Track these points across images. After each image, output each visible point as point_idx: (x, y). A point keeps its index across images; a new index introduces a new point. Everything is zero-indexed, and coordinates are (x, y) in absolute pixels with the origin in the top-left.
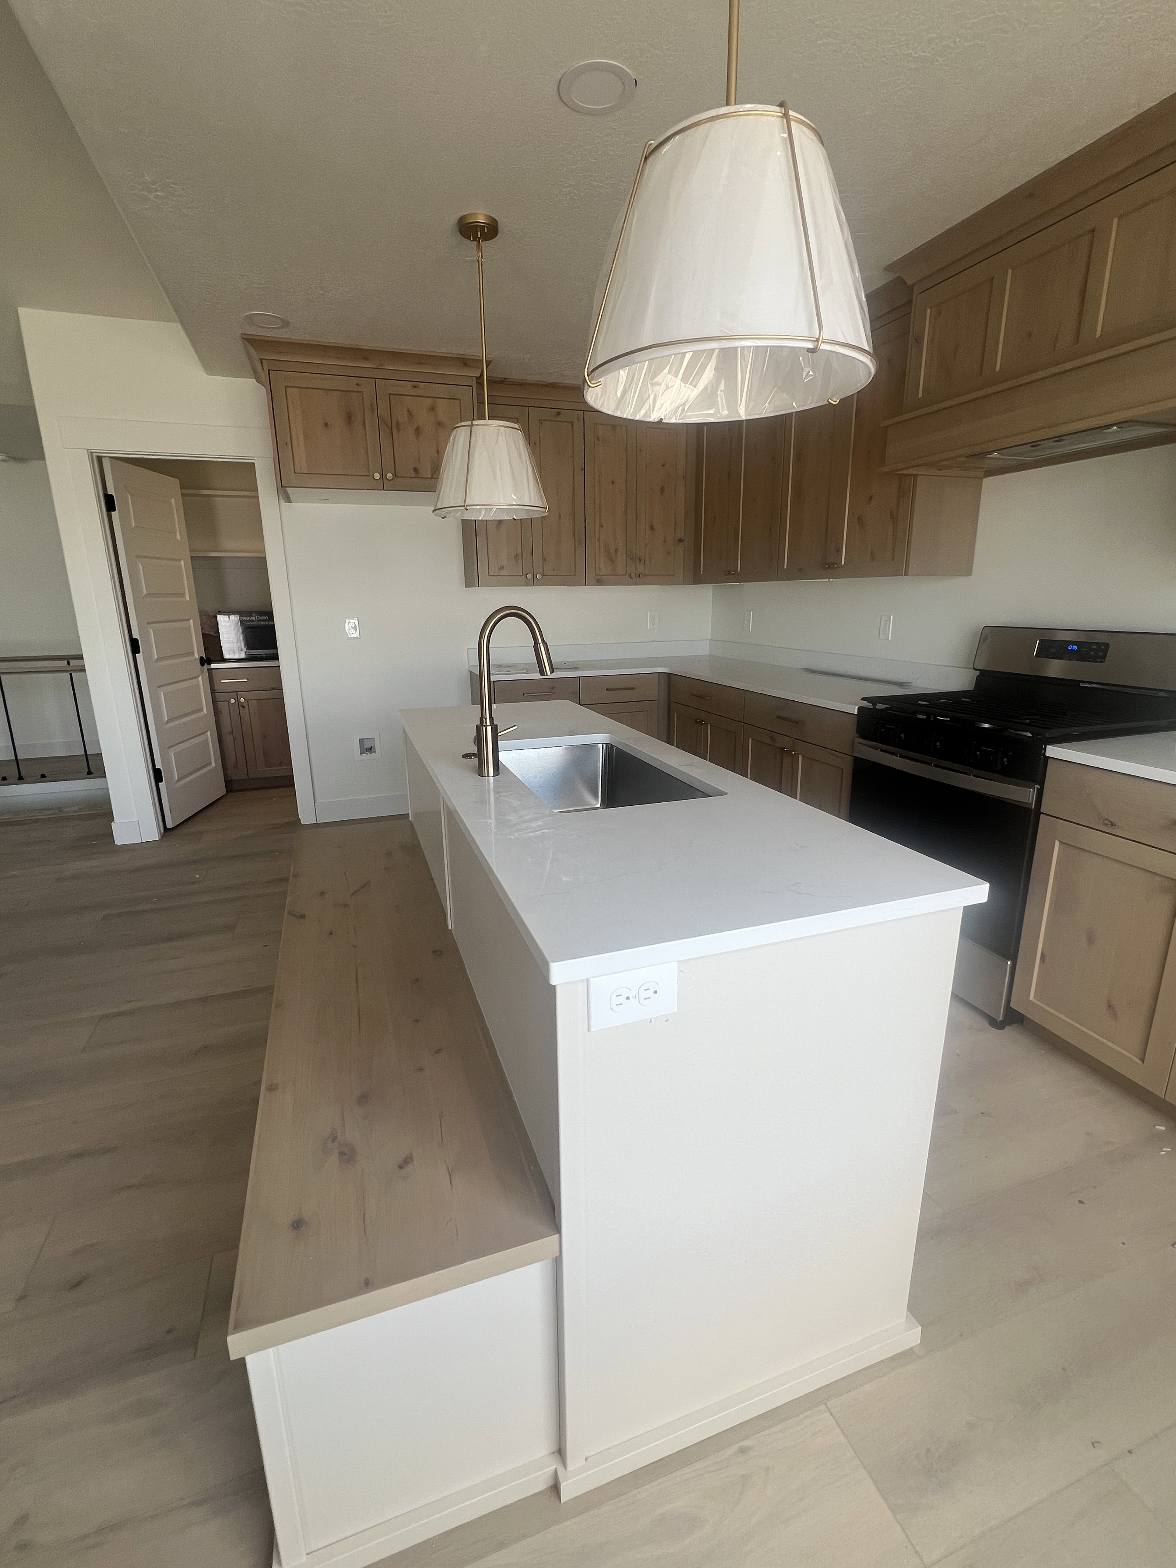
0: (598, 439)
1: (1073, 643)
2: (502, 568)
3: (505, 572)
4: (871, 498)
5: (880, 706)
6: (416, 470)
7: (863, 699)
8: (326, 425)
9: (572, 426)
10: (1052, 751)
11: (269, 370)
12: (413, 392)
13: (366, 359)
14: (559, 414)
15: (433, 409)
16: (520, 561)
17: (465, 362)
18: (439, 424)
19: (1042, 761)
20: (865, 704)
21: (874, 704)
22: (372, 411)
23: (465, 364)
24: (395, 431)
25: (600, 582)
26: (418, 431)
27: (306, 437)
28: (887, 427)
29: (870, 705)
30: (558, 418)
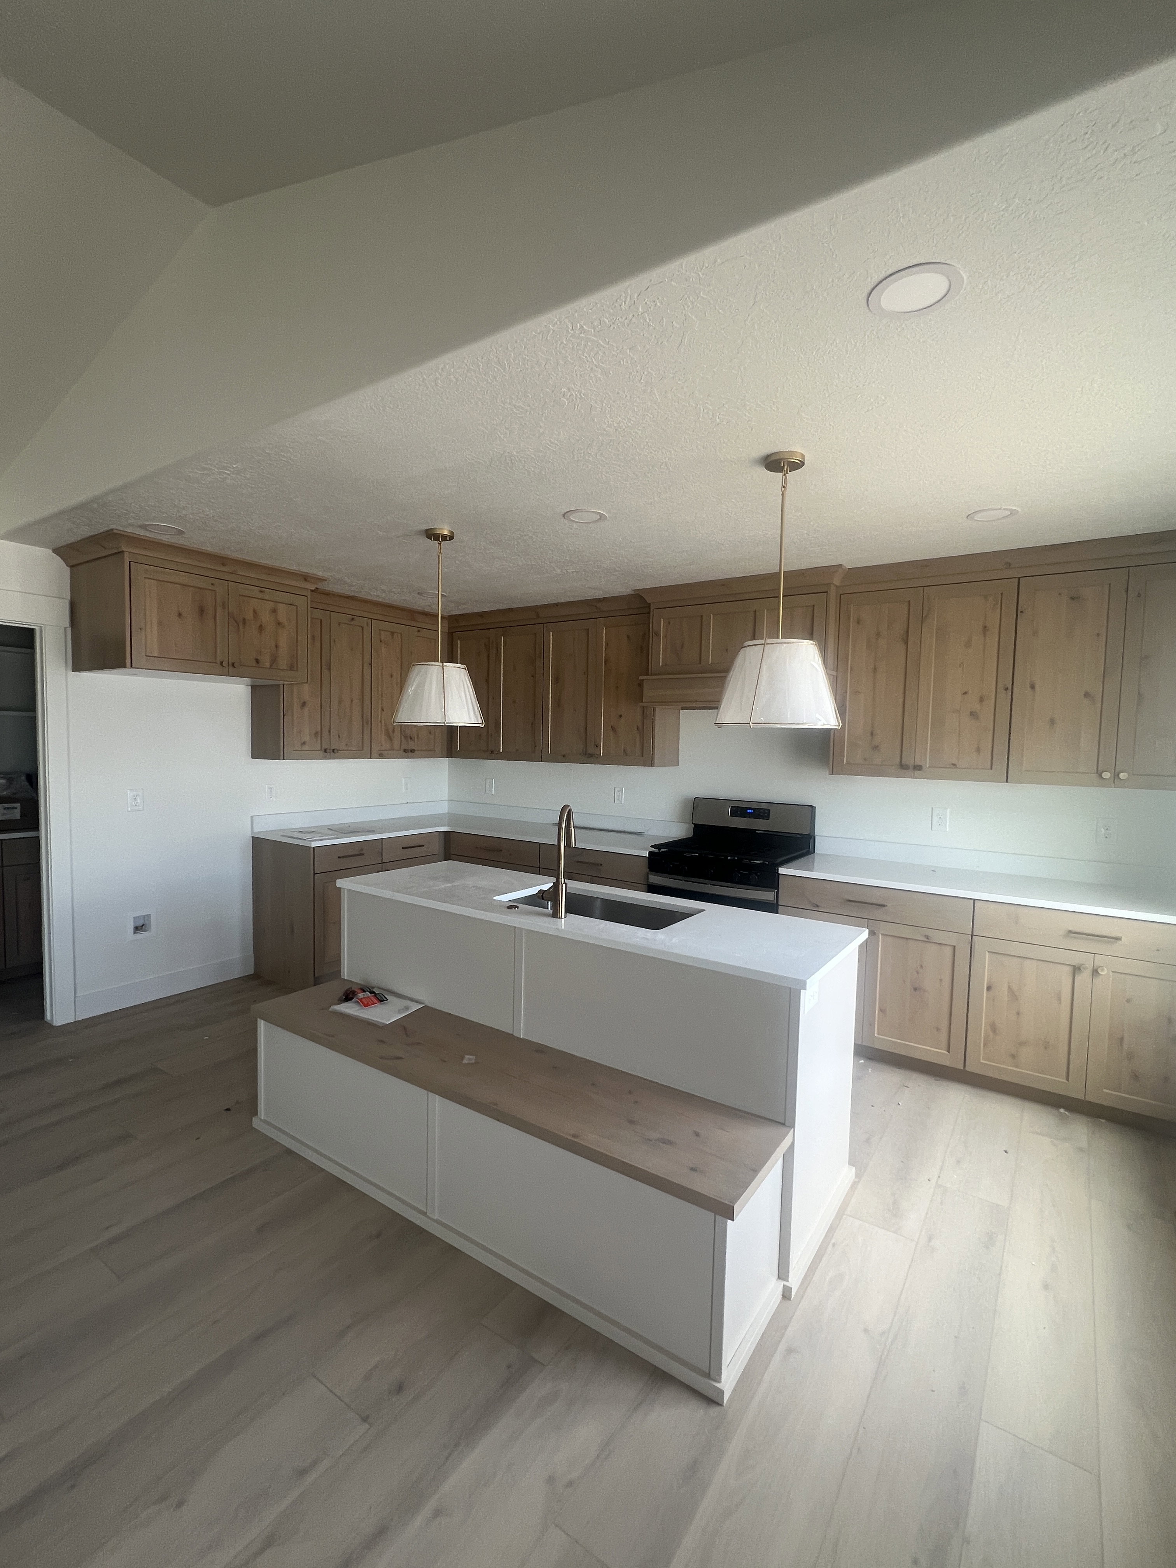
0: (381, 641)
1: (750, 809)
2: (304, 743)
3: (306, 747)
4: (621, 716)
5: (662, 850)
6: (257, 661)
7: (651, 846)
8: (180, 615)
9: (363, 629)
10: (782, 870)
11: (130, 562)
12: (260, 596)
13: (223, 565)
14: (353, 619)
15: (274, 611)
16: (319, 738)
17: (306, 578)
18: (279, 624)
19: (777, 876)
20: (653, 849)
21: (659, 849)
22: (224, 608)
23: (306, 580)
24: (241, 627)
25: (381, 756)
26: (261, 628)
27: (160, 623)
28: (643, 680)
29: (656, 850)
30: (352, 623)
